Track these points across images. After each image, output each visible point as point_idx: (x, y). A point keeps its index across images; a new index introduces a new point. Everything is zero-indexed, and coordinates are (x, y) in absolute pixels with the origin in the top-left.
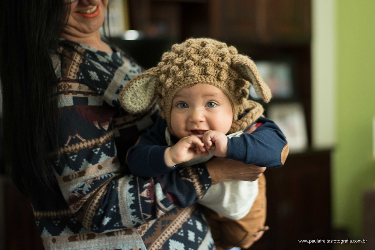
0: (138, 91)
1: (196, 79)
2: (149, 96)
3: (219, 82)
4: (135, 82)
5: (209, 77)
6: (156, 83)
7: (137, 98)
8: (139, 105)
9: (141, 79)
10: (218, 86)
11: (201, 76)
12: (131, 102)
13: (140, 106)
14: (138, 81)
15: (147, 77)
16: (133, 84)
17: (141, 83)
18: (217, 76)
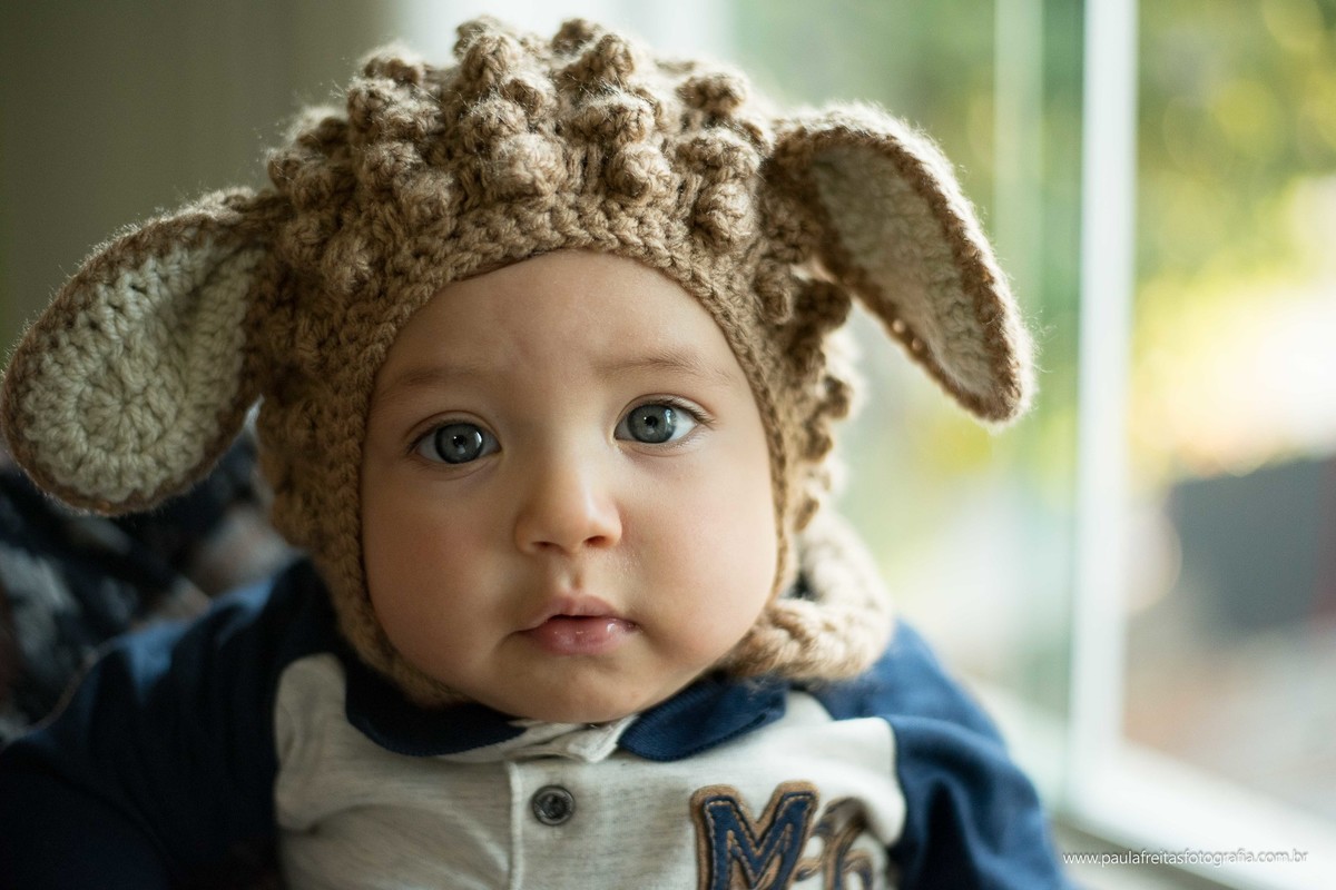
0: (128, 349)
1: (544, 218)
2: (210, 383)
3: (702, 252)
4: (112, 284)
5: (640, 211)
6: (251, 287)
7: (126, 403)
8: (140, 451)
9: (151, 263)
10: (696, 278)
11: (584, 202)
12: (82, 434)
13: (149, 461)
14: (127, 277)
15: (192, 245)
16: (96, 296)
17: (153, 290)
18: (686, 211)
